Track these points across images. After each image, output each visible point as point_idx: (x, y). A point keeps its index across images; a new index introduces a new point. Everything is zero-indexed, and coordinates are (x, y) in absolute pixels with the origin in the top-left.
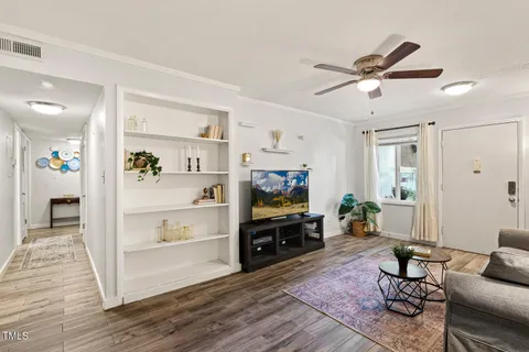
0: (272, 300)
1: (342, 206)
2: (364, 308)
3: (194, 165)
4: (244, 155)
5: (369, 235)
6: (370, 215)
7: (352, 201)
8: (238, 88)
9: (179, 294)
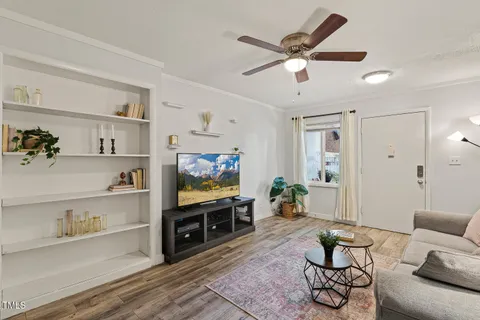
0: (192, 299)
1: (273, 189)
2: (290, 301)
3: (107, 146)
4: (170, 138)
5: (298, 216)
6: (298, 197)
7: (282, 183)
8: (161, 64)
9: (81, 298)
